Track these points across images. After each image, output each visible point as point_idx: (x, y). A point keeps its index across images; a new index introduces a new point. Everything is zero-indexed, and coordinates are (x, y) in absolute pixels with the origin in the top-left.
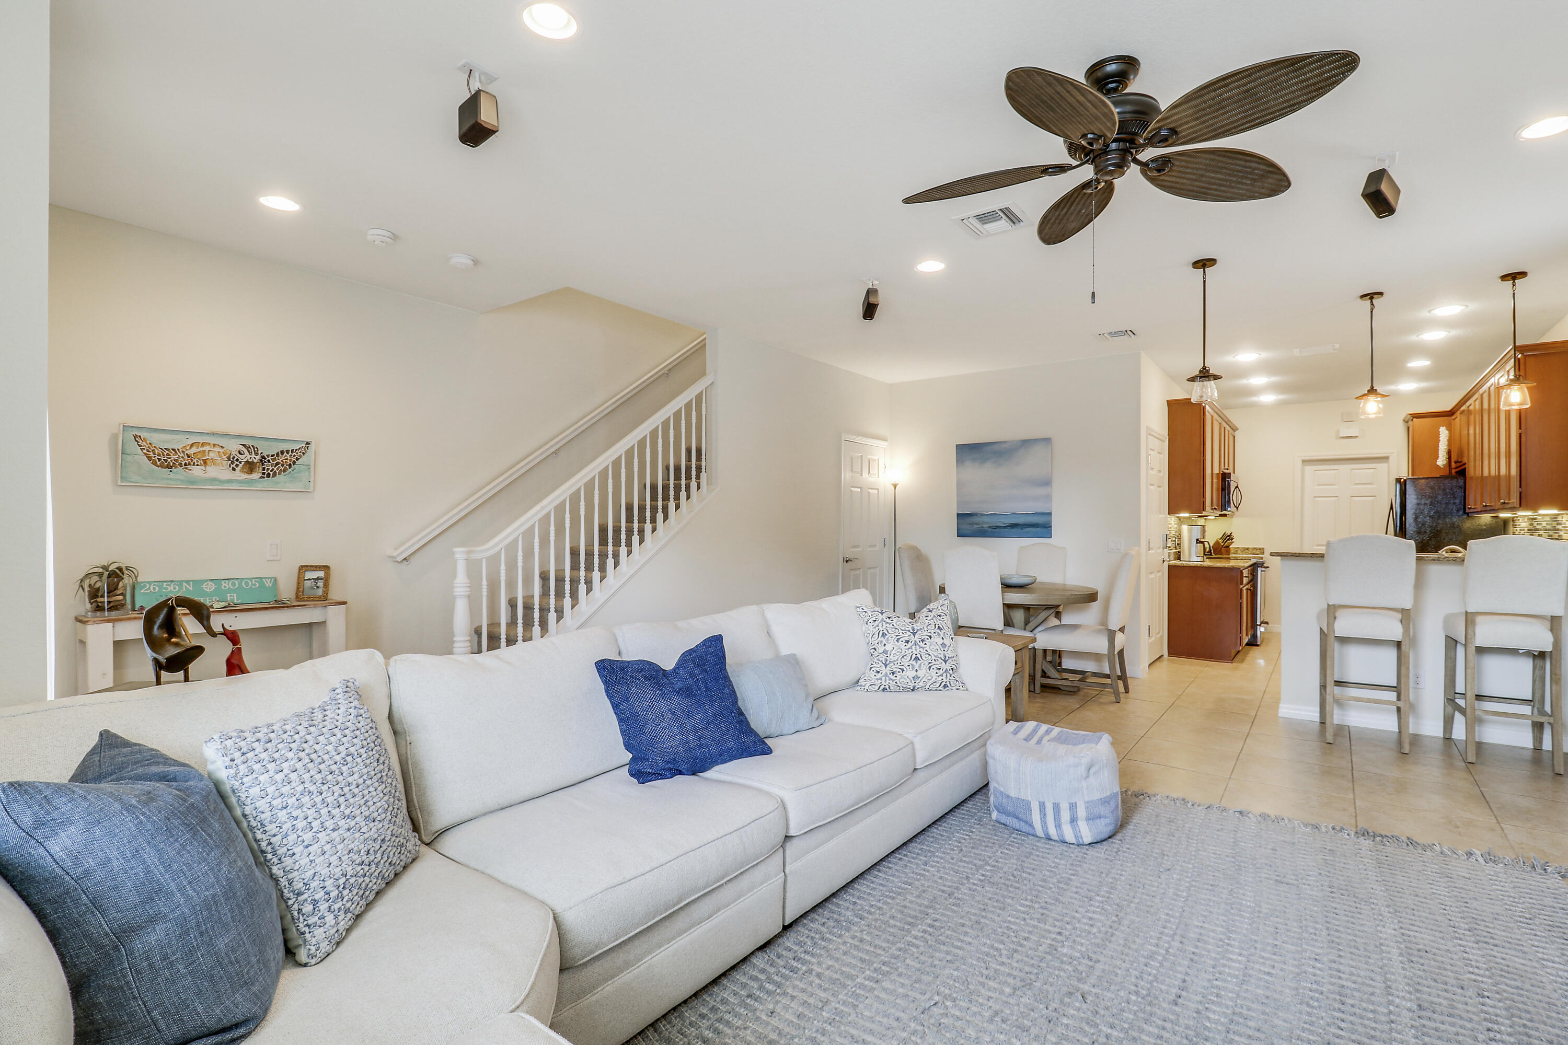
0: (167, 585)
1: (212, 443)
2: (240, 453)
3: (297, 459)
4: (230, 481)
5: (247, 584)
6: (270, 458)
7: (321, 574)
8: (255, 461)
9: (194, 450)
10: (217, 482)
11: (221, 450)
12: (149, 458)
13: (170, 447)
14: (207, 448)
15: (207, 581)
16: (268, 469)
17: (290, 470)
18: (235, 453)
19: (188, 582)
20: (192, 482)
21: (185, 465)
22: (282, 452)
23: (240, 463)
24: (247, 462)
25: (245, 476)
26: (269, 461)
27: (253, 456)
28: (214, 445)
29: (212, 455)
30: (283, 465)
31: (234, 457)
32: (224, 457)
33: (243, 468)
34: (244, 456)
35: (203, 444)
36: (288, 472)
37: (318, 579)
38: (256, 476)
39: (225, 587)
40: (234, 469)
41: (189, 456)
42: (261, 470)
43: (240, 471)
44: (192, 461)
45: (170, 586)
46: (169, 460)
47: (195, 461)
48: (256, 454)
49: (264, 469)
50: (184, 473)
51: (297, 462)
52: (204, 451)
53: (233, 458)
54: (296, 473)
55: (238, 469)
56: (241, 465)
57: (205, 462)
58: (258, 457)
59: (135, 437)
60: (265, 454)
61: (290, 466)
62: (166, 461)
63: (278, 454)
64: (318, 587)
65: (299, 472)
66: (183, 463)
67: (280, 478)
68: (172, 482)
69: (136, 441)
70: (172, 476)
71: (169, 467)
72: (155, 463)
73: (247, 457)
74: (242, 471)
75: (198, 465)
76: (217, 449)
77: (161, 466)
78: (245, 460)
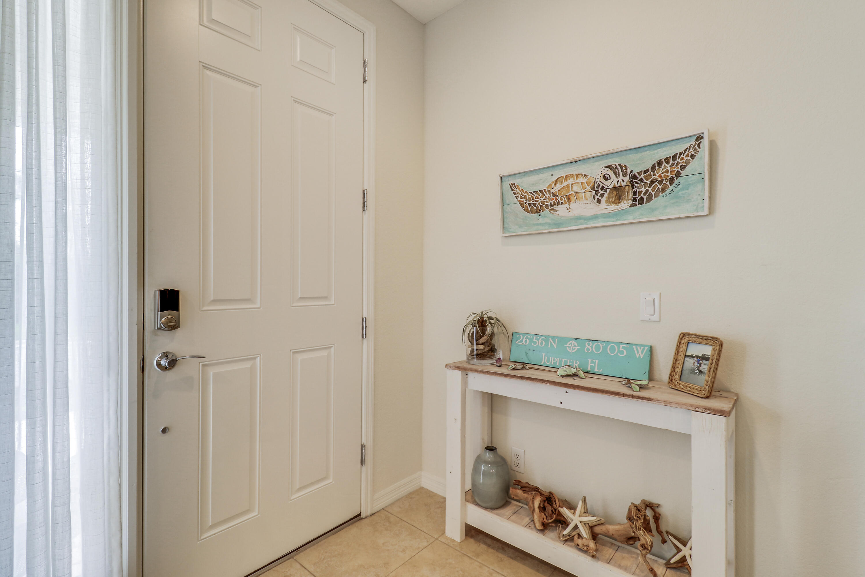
0: (536, 339)
1: (575, 173)
2: (605, 178)
3: (683, 168)
4: (595, 217)
5: (612, 349)
6: (642, 176)
7: (707, 350)
8: (624, 184)
9: (559, 186)
10: (582, 221)
11: (585, 180)
12: (522, 205)
13: (537, 189)
14: (570, 181)
15: (571, 339)
16: (640, 192)
17: (672, 187)
18: (599, 179)
19: (553, 338)
20: (558, 224)
21: (551, 206)
22: (660, 163)
23: (606, 191)
24: (615, 188)
25: (612, 208)
26: (641, 180)
27: (621, 177)
28: (577, 176)
29: (576, 188)
30: (661, 182)
31: (599, 185)
32: (588, 188)
33: (609, 197)
34: (610, 181)
35: (567, 178)
36: (668, 191)
37: (704, 358)
38: (625, 204)
39: (588, 350)
40: (599, 201)
41: (554, 195)
42: (631, 196)
43: (606, 202)
44: (556, 199)
45: (538, 340)
46: (537, 203)
47: (559, 199)
48: (625, 174)
49: (635, 193)
50: (551, 215)
51: (683, 173)
52: (568, 186)
53: (598, 188)
54: (682, 189)
55: (603, 200)
56: (606, 194)
57: (569, 199)
58: (627, 179)
59: (511, 185)
60: (635, 172)
61: (672, 181)
62: (535, 205)
63: (653, 167)
64: (701, 372)
65: (687, 187)
66: (549, 204)
67: (658, 201)
68: (540, 227)
69: (512, 190)
70: (541, 220)
71: (538, 211)
72: (526, 210)
73: (614, 181)
74: (608, 201)
75: (562, 203)
76: (581, 180)
77: (532, 212)
78: (612, 186)
